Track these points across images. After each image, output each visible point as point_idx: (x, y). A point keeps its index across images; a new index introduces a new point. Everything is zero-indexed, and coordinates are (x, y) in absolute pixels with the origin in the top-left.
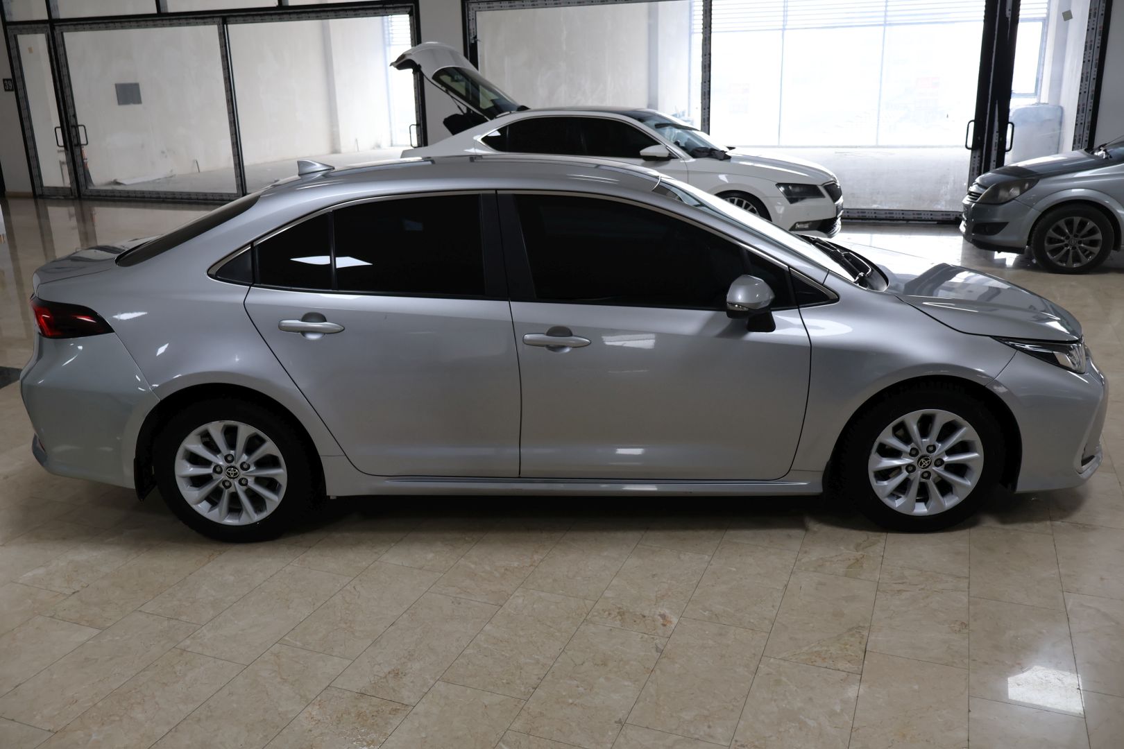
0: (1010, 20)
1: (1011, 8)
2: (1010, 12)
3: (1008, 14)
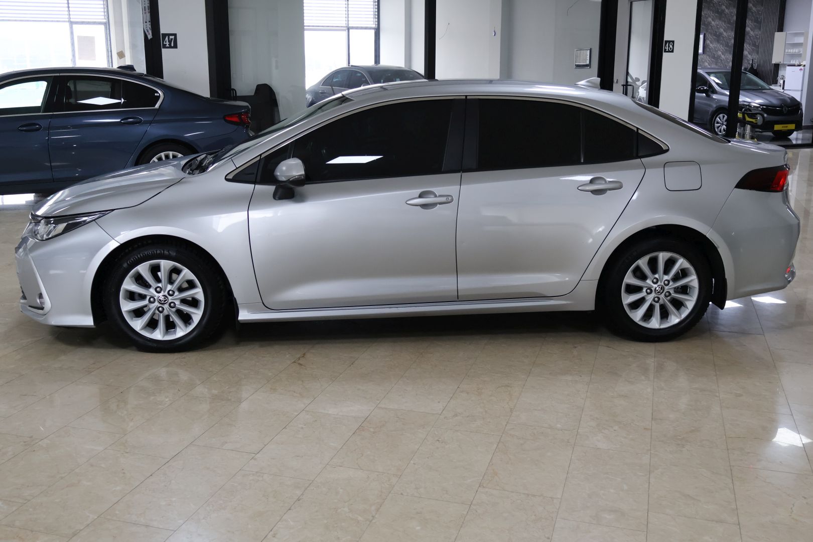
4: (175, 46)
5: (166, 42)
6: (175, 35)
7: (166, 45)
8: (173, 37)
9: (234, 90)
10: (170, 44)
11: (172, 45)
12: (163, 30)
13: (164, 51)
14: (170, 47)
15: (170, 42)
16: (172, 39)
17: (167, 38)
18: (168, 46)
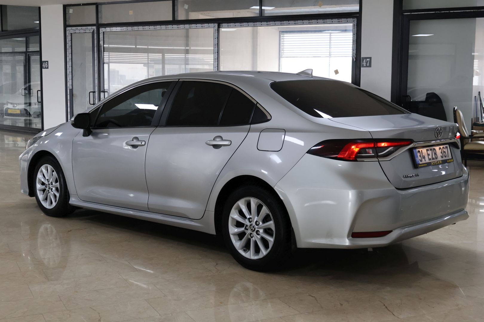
4: (370, 66)
5: (364, 63)
6: (370, 58)
7: (364, 65)
8: (368, 60)
9: (409, 96)
10: (366, 65)
11: (368, 65)
12: (363, 55)
13: (362, 68)
14: (367, 66)
15: (367, 63)
16: (368, 61)
17: (365, 61)
18: (365, 65)
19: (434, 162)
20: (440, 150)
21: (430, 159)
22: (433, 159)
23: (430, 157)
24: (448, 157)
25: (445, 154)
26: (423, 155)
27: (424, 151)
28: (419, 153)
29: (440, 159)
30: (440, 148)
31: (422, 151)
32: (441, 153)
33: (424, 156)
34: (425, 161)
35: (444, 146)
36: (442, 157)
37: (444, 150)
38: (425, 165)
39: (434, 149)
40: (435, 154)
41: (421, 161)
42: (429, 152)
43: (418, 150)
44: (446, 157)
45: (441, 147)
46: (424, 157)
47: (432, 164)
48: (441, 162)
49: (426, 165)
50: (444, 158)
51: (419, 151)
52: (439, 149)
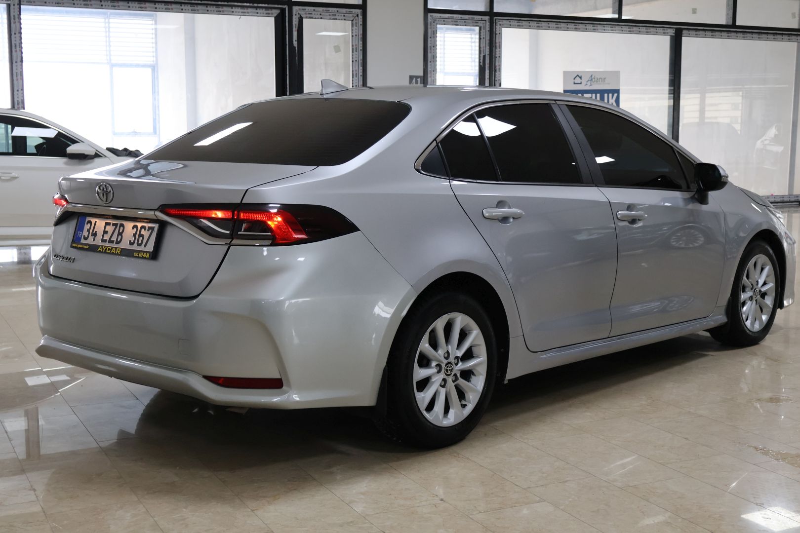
0: (297, 49)
1: (297, 39)
2: (296, 42)
3: (295, 44)
19: (105, 247)
20: (135, 229)
21: (103, 241)
22: (111, 241)
23: (107, 237)
24: (145, 246)
25: (141, 238)
26: (95, 230)
27: (100, 224)
28: (89, 225)
29: (125, 245)
30: (135, 227)
31: (96, 222)
32: (134, 235)
33: (96, 232)
34: (94, 240)
35: (147, 225)
36: (131, 244)
37: (143, 232)
38: (85, 247)
39: (122, 225)
40: (120, 234)
41: (86, 239)
42: (109, 228)
43: (88, 219)
44: (139, 245)
45: (139, 225)
46: (95, 235)
47: (99, 249)
48: (119, 251)
49: (88, 247)
50: (135, 247)
51: (90, 222)
52: (133, 228)
